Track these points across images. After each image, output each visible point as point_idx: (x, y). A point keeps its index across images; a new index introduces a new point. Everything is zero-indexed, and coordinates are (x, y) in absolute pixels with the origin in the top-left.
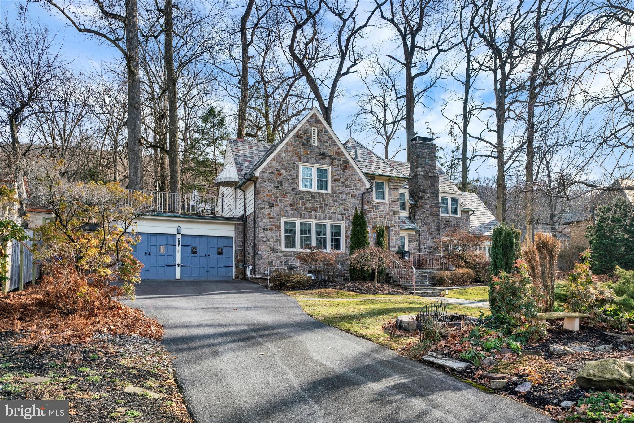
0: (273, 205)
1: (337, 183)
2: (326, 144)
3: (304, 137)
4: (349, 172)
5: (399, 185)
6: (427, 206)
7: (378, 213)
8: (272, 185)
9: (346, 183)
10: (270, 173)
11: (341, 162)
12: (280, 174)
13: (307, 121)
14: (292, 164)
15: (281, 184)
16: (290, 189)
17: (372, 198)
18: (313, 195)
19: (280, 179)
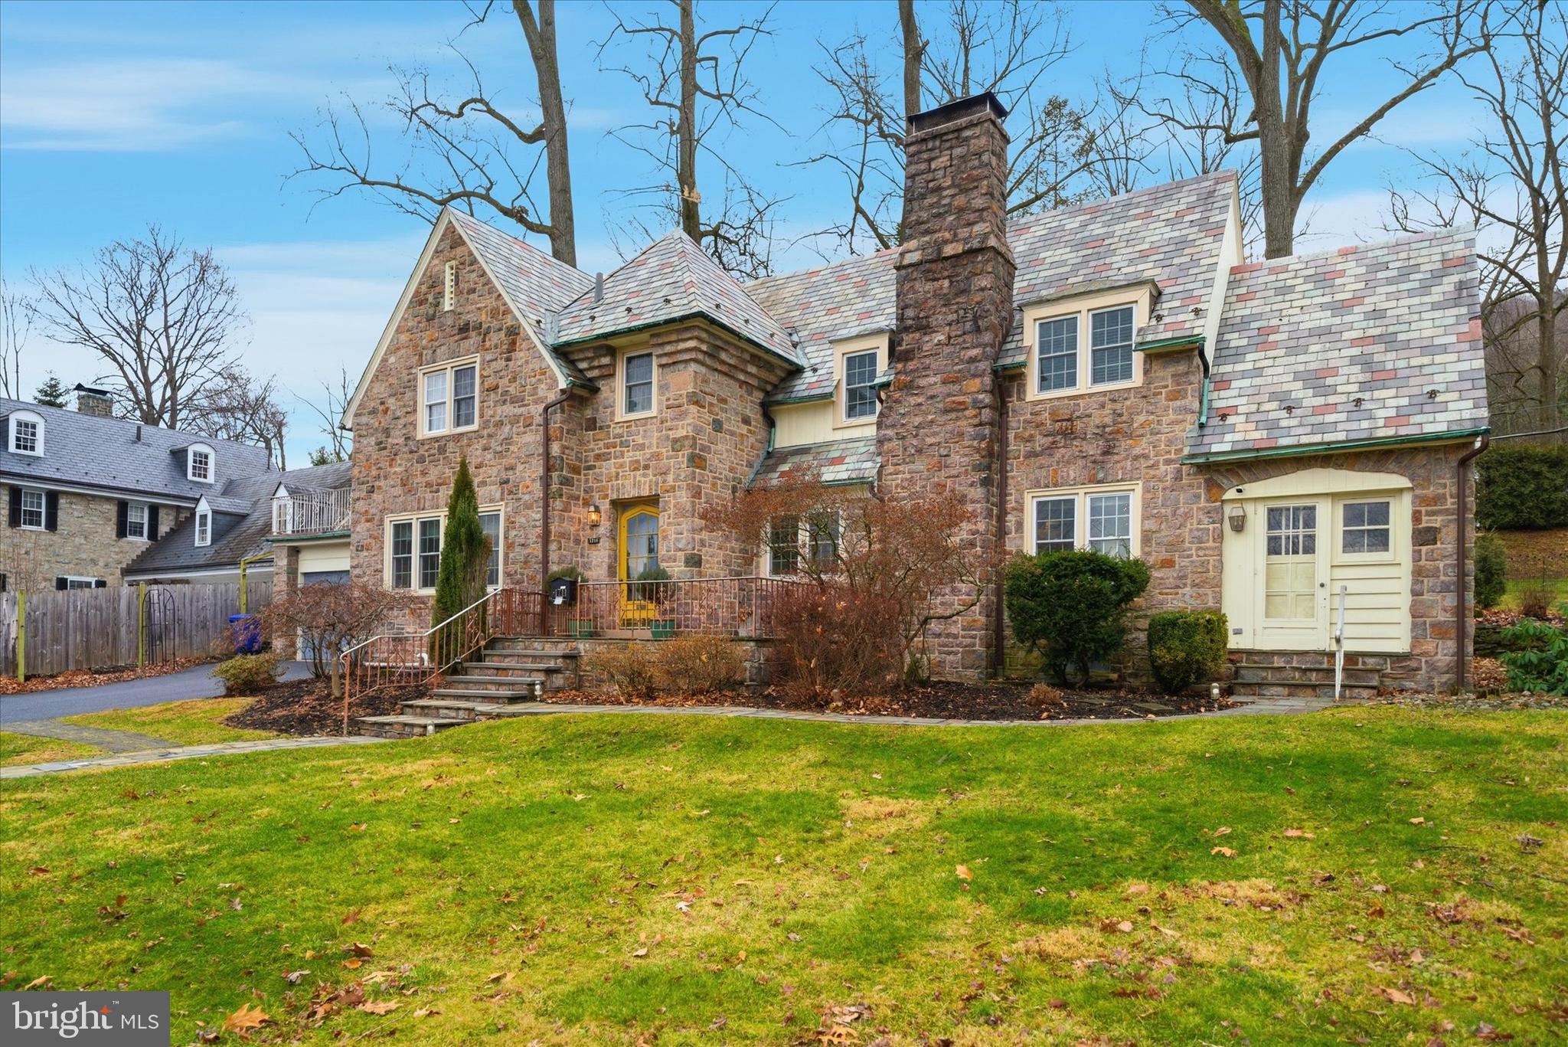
0: (371, 491)
1: (492, 395)
2: (471, 296)
3: (430, 298)
4: (520, 356)
5: (682, 346)
6: (932, 380)
7: (630, 456)
8: (372, 440)
9: (512, 390)
10: (370, 413)
11: (502, 334)
12: (386, 411)
13: (436, 252)
14: (406, 378)
15: (387, 432)
16: (401, 441)
17: (613, 413)
18: (441, 444)
19: (385, 421)
